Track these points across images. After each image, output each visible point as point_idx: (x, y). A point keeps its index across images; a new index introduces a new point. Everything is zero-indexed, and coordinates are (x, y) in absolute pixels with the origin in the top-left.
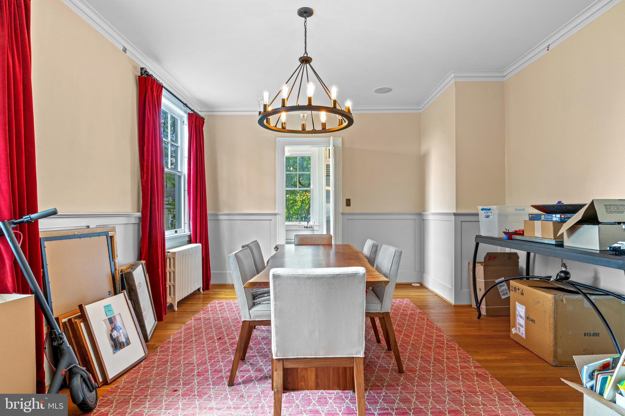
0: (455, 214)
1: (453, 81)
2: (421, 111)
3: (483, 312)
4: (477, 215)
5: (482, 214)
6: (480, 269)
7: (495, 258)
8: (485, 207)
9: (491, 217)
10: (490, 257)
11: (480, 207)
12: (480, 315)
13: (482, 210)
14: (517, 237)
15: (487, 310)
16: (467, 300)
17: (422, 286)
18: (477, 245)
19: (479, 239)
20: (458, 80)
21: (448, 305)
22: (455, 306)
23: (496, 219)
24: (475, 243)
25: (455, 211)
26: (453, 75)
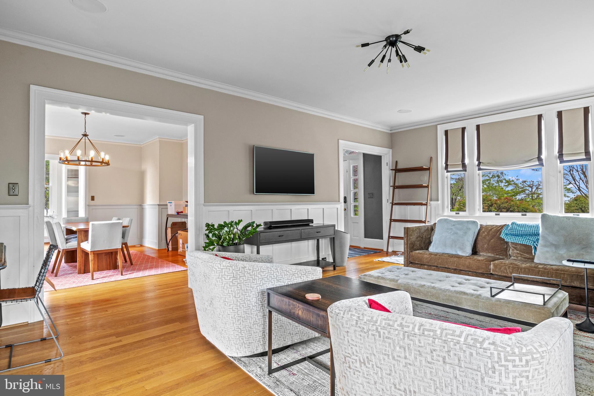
0: (159, 205)
1: (158, 139)
2: (142, 146)
3: (170, 249)
4: (167, 205)
5: (169, 204)
6: (169, 231)
7: (176, 224)
8: (170, 202)
9: (172, 206)
10: (174, 224)
11: (168, 202)
12: (168, 250)
13: (169, 203)
14: (181, 214)
15: (172, 248)
16: (164, 246)
17: (141, 246)
18: (167, 218)
19: (168, 216)
20: (160, 139)
21: (155, 250)
22: (158, 250)
23: (174, 206)
24: (166, 218)
25: (158, 204)
26: (158, 137)
